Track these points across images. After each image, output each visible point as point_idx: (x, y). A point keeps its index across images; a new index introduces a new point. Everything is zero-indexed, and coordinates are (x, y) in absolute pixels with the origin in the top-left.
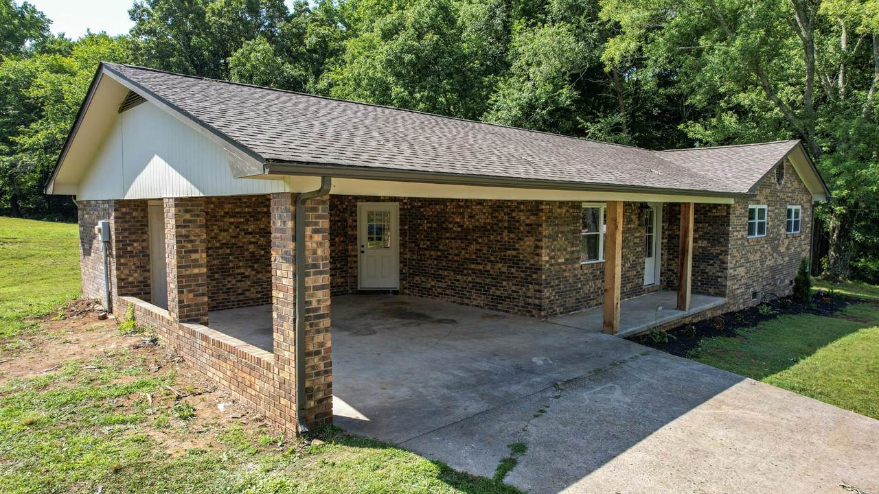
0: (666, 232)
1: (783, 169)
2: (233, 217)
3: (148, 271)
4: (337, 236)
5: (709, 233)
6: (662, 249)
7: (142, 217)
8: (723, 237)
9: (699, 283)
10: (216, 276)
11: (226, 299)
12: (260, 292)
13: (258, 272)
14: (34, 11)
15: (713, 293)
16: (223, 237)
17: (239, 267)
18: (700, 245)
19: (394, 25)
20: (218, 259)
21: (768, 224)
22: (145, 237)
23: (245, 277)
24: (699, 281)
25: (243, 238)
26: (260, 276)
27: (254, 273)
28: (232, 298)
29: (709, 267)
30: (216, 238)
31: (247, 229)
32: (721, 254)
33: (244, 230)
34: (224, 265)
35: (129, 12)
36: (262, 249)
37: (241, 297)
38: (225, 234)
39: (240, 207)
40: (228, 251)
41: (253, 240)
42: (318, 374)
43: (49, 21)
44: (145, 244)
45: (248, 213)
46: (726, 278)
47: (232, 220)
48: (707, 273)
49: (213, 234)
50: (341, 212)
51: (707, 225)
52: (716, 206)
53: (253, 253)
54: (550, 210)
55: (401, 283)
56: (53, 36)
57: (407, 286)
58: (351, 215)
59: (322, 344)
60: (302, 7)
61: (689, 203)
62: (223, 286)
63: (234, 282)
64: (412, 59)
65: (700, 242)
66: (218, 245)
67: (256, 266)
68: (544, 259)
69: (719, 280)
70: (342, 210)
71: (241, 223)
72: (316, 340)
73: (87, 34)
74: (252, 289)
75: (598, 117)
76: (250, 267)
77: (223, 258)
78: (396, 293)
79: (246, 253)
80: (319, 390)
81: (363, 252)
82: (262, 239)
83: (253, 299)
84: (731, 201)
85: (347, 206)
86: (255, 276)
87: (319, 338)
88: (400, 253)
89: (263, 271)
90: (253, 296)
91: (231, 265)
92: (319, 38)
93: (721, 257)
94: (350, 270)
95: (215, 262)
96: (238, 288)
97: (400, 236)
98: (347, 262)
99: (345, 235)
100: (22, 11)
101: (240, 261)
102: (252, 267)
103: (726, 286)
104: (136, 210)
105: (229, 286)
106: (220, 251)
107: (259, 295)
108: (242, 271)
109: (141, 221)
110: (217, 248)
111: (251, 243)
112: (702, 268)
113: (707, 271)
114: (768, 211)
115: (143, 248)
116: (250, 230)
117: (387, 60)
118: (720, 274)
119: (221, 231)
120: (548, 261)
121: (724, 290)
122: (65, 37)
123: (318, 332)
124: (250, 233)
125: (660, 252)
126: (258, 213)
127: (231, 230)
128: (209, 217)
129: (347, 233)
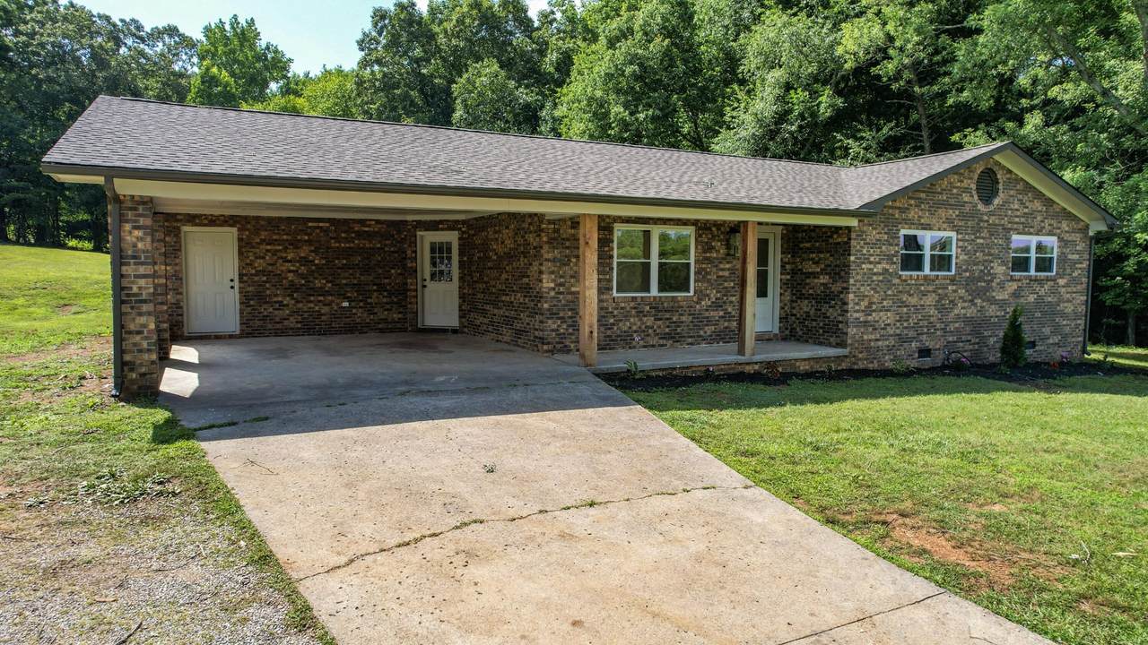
0: (788, 267)
1: (998, 183)
2: (270, 244)
3: (181, 294)
4: (392, 268)
5: (830, 266)
6: (781, 288)
7: (175, 242)
8: (844, 270)
9: (821, 331)
10: (252, 303)
11: (262, 326)
12: (301, 322)
13: (298, 302)
14: (276, 51)
15: (834, 344)
16: (259, 264)
17: (276, 295)
18: (822, 281)
19: (621, 31)
20: (253, 286)
21: (957, 258)
22: (177, 261)
23: (284, 306)
24: (821, 328)
25: (282, 265)
26: (300, 305)
27: (293, 302)
28: (270, 326)
29: (831, 310)
30: (251, 265)
31: (286, 257)
32: (842, 292)
33: (282, 258)
34: (260, 292)
35: (357, 42)
36: (303, 279)
37: (278, 326)
38: (262, 261)
39: (279, 234)
40: (265, 278)
41: (292, 268)
42: (140, 351)
43: (290, 60)
44: (177, 268)
45: (287, 240)
46: (847, 323)
47: (269, 247)
48: (829, 317)
49: (248, 261)
50: (399, 242)
51: (828, 255)
52: (837, 229)
53: (292, 281)
54: (556, 231)
55: (460, 322)
56: (299, 76)
57: (466, 324)
58: (410, 246)
59: (145, 326)
60: (546, 17)
61: (747, 222)
62: (259, 313)
63: (271, 310)
64: (635, 71)
65: (821, 277)
66: (253, 272)
67: (295, 295)
68: (545, 285)
69: (840, 326)
70: (399, 239)
71: (280, 251)
72: (137, 321)
73: (323, 70)
74: (291, 319)
75: (860, 131)
76: (289, 295)
77: (260, 285)
78: (455, 331)
79: (284, 281)
80: (141, 365)
81: (425, 286)
82: (303, 268)
83: (291, 329)
84: (854, 222)
85: (406, 236)
86: (294, 305)
87: (143, 320)
88: (460, 288)
89: (304, 301)
90: (292, 325)
91: (268, 292)
92: (561, 54)
93: (842, 296)
94: (409, 306)
95: (251, 289)
96: (276, 316)
97: (460, 269)
98: (406, 297)
99: (404, 267)
100: (265, 53)
101: (278, 289)
102: (291, 295)
103: (846, 334)
104: (170, 235)
105: (265, 314)
106: (256, 278)
107: (299, 325)
108: (280, 299)
109: (174, 246)
110: (252, 275)
111: (290, 271)
112: (823, 311)
113: (828, 315)
114: (957, 240)
115: (176, 271)
116: (289, 258)
117: (606, 74)
118: (841, 319)
119: (257, 258)
120: (554, 289)
121: (844, 339)
122: (310, 76)
123: (140, 314)
124: (290, 261)
125: (778, 290)
126: (299, 241)
127: (267, 258)
128: (243, 244)
129: (406, 265)
